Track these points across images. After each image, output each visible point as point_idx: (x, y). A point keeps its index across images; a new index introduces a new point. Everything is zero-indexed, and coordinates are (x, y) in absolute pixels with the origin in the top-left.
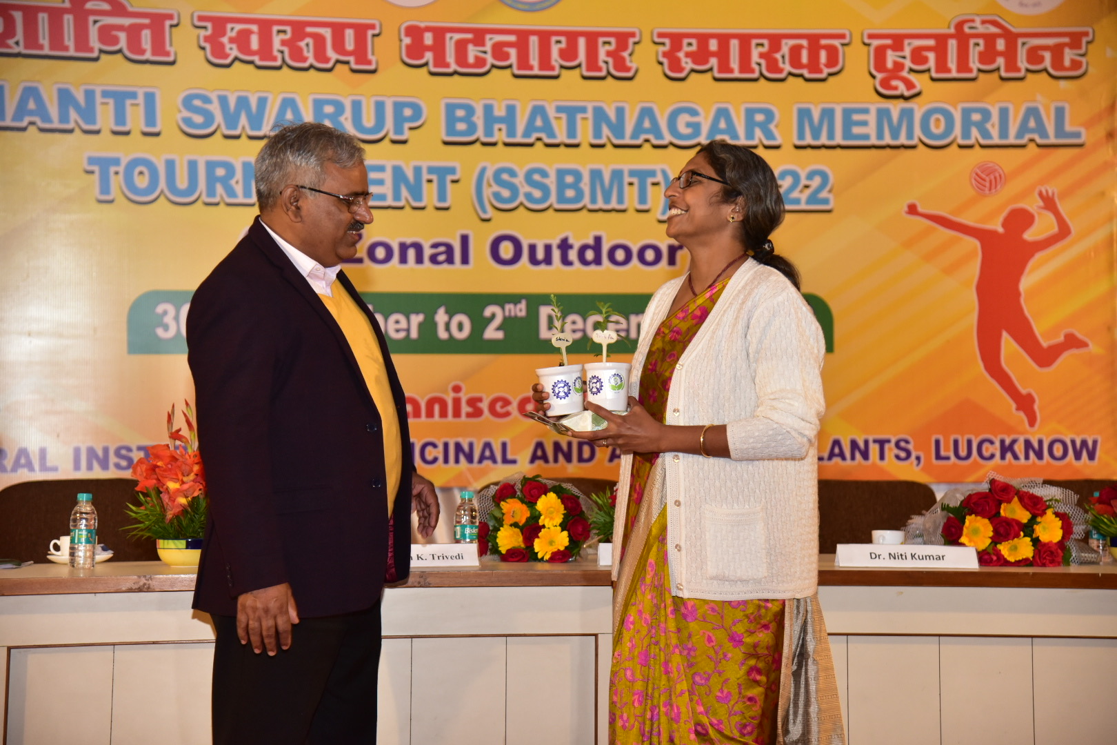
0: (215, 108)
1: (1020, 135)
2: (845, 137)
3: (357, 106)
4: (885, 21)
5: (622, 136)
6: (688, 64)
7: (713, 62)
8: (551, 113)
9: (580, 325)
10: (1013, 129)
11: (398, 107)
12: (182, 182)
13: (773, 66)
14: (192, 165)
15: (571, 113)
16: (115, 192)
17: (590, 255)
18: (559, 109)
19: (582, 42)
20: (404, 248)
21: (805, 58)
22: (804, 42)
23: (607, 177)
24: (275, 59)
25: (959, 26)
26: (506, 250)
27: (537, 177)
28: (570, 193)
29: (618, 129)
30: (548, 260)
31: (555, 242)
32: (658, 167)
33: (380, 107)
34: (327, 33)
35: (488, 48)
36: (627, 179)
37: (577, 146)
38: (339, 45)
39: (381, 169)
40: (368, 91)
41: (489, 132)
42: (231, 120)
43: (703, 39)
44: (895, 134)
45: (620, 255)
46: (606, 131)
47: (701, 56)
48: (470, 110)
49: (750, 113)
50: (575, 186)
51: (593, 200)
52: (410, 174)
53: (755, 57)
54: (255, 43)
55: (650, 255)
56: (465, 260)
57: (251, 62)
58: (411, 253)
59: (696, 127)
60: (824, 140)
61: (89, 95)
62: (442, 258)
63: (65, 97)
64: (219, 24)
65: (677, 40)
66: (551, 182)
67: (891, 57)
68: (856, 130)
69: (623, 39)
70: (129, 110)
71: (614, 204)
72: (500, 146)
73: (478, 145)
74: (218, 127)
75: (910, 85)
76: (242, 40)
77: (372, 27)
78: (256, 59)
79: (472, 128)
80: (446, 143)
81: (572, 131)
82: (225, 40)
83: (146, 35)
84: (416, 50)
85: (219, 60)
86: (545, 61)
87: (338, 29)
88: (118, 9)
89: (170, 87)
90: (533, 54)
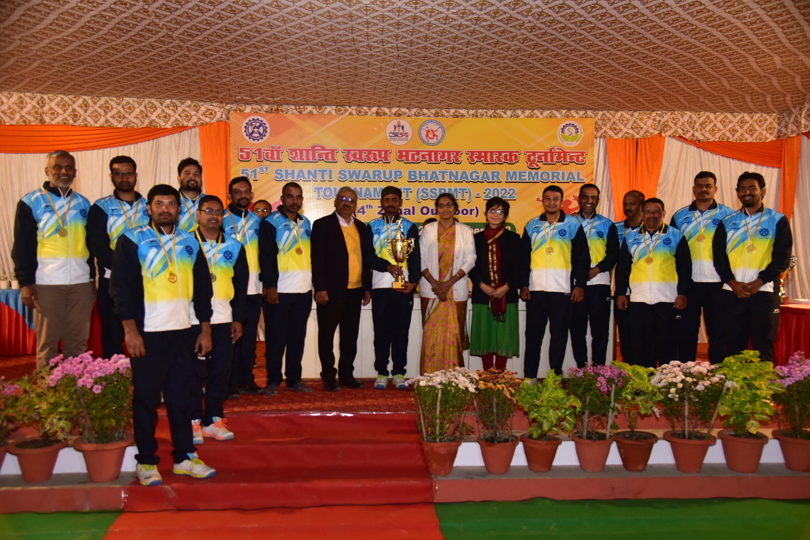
1: (567, 179)
2: (519, 180)
4: (531, 148)
5: (457, 179)
6: (476, 160)
7: (483, 159)
8: (438, 173)
10: (566, 178)
11: (396, 172)
13: (500, 160)
15: (443, 173)
16: (321, 197)
18: (440, 172)
19: (446, 154)
21: (508, 158)
22: (508, 154)
24: (363, 160)
25: (551, 149)
26: (425, 211)
29: (456, 177)
32: (467, 188)
33: (391, 172)
34: (377, 153)
35: (420, 156)
36: (458, 191)
37: (445, 182)
38: (380, 156)
40: (387, 168)
41: (420, 179)
42: (351, 177)
43: (480, 153)
44: (533, 179)
47: (479, 157)
48: (415, 173)
49: (493, 173)
53: (494, 157)
54: (358, 156)
55: (465, 212)
56: (414, 214)
59: (478, 177)
60: (513, 180)
61: (315, 171)
64: (349, 151)
65: (473, 153)
67: (532, 158)
68: (523, 178)
69: (458, 153)
72: (423, 182)
73: (417, 182)
74: (348, 178)
75: (537, 165)
77: (389, 151)
79: (416, 177)
80: (409, 182)
81: (443, 178)
82: (350, 156)
83: (330, 155)
84: (401, 156)
85: (348, 161)
86: (436, 159)
87: (380, 152)
88: (323, 149)
89: (336, 168)
90: (433, 157)
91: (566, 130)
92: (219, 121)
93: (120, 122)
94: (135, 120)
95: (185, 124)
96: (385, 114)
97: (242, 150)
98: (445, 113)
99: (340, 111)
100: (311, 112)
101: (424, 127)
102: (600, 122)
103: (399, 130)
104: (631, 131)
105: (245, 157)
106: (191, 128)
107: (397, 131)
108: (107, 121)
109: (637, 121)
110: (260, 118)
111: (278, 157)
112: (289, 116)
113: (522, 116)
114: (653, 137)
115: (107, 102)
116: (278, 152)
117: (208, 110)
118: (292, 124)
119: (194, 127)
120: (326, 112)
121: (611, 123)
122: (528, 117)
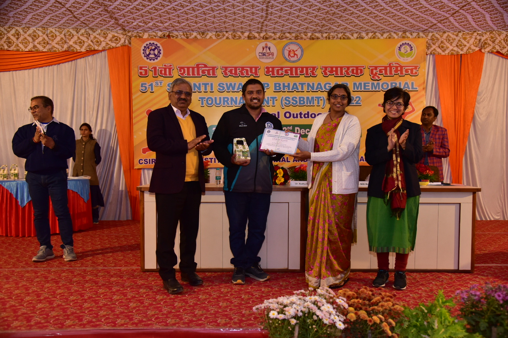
0: (225, 86)
2: (364, 89)
4: (373, 63)
6: (328, 73)
7: (334, 73)
8: (298, 85)
9: (304, 131)
12: (218, 102)
13: (348, 74)
14: (220, 98)
15: (302, 84)
16: (204, 105)
17: (306, 116)
18: (299, 84)
19: (305, 69)
21: (355, 72)
22: (355, 68)
23: (310, 99)
24: (238, 75)
25: (390, 64)
26: (288, 115)
27: (294, 99)
28: (302, 102)
29: (313, 88)
30: (297, 117)
31: (298, 113)
32: (322, 96)
34: (249, 69)
35: (284, 71)
36: (315, 99)
37: (303, 92)
38: (251, 71)
41: (284, 89)
42: (228, 88)
43: (332, 68)
44: (375, 88)
45: (313, 116)
46: (310, 88)
47: (331, 71)
48: (280, 84)
50: (303, 101)
51: (307, 104)
53: (344, 71)
54: (233, 72)
60: (359, 90)
61: (200, 84)
63: (195, 85)
64: (226, 68)
65: (326, 68)
66: (298, 100)
67: (374, 71)
68: (367, 87)
69: (314, 68)
70: (207, 87)
71: (312, 104)
72: (286, 92)
73: (281, 92)
74: (226, 90)
75: (379, 77)
76: (231, 71)
77: (258, 67)
78: (234, 75)
79: (280, 88)
80: (274, 92)
81: (302, 89)
82: (227, 71)
83: (211, 71)
84: (268, 72)
85: (226, 76)
86: (296, 73)
87: (251, 68)
88: (206, 66)
89: (216, 82)
90: (293, 72)
91: (402, 49)
92: (123, 46)
93: (45, 47)
94: (56, 46)
95: (96, 48)
96: (255, 38)
97: (141, 68)
98: (304, 36)
99: (219, 35)
100: (196, 37)
101: (287, 48)
102: (430, 42)
103: (266, 50)
104: (456, 49)
105: (144, 73)
106: (101, 51)
107: (265, 51)
108: (35, 46)
109: (462, 40)
110: (155, 43)
111: (170, 74)
112: (179, 40)
113: (366, 38)
114: (475, 53)
115: (35, 31)
116: (170, 69)
117: (114, 37)
118: (180, 47)
119: (103, 50)
120: (208, 37)
121: (440, 42)
122: (371, 38)
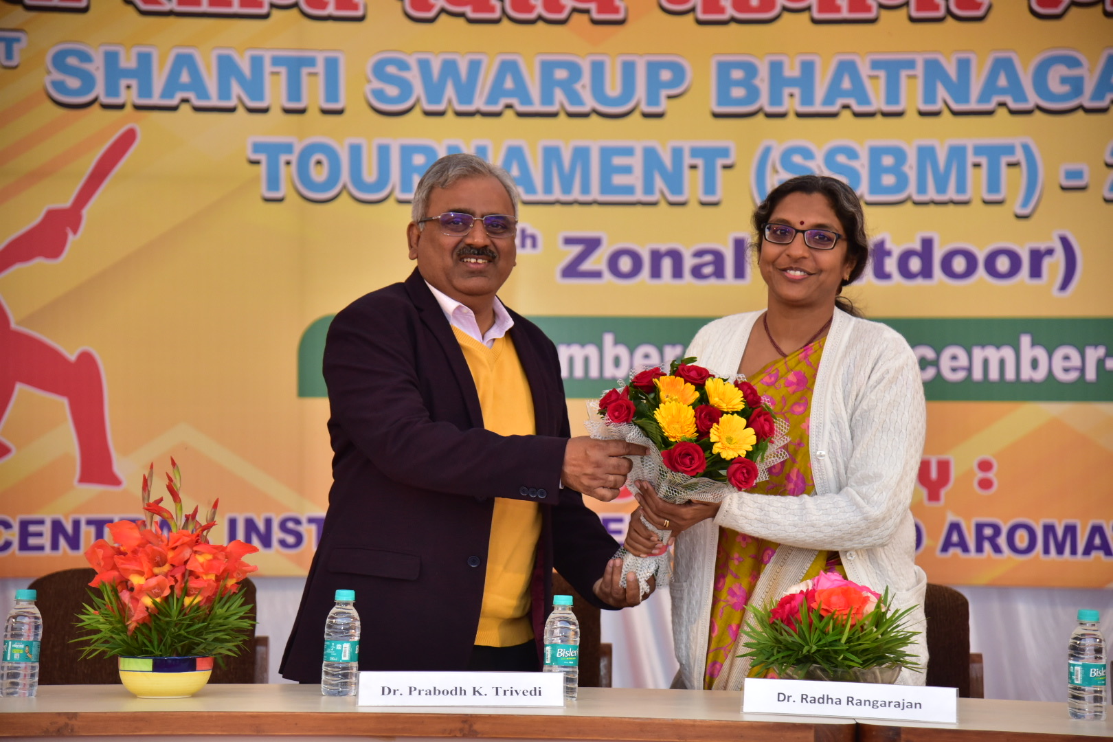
0: (414, 76)
3: (598, 68)
5: (966, 100)
8: (864, 70)
11: (653, 69)
14: (384, 151)
15: (893, 69)
16: (284, 190)
17: (915, 264)
18: (876, 65)
20: (656, 257)
23: (942, 157)
24: (492, 10)
27: (841, 158)
28: (888, 180)
29: (960, 89)
32: (1017, 142)
33: (628, 70)
36: (971, 158)
37: (899, 114)
39: (628, 152)
41: (776, 98)
42: (434, 92)
45: (959, 264)
46: (942, 92)
48: (751, 70)
50: (896, 170)
51: (922, 188)
52: (667, 159)
55: (1003, 264)
56: (740, 273)
57: (462, 15)
58: (667, 264)
59: (1077, 85)
61: (257, 63)
62: (708, 270)
63: (227, 67)
66: (862, 165)
70: (305, 80)
71: (951, 194)
72: (792, 117)
73: (761, 117)
74: (418, 100)
78: (468, 10)
80: (717, 116)
81: (893, 95)
85: (421, 14)
